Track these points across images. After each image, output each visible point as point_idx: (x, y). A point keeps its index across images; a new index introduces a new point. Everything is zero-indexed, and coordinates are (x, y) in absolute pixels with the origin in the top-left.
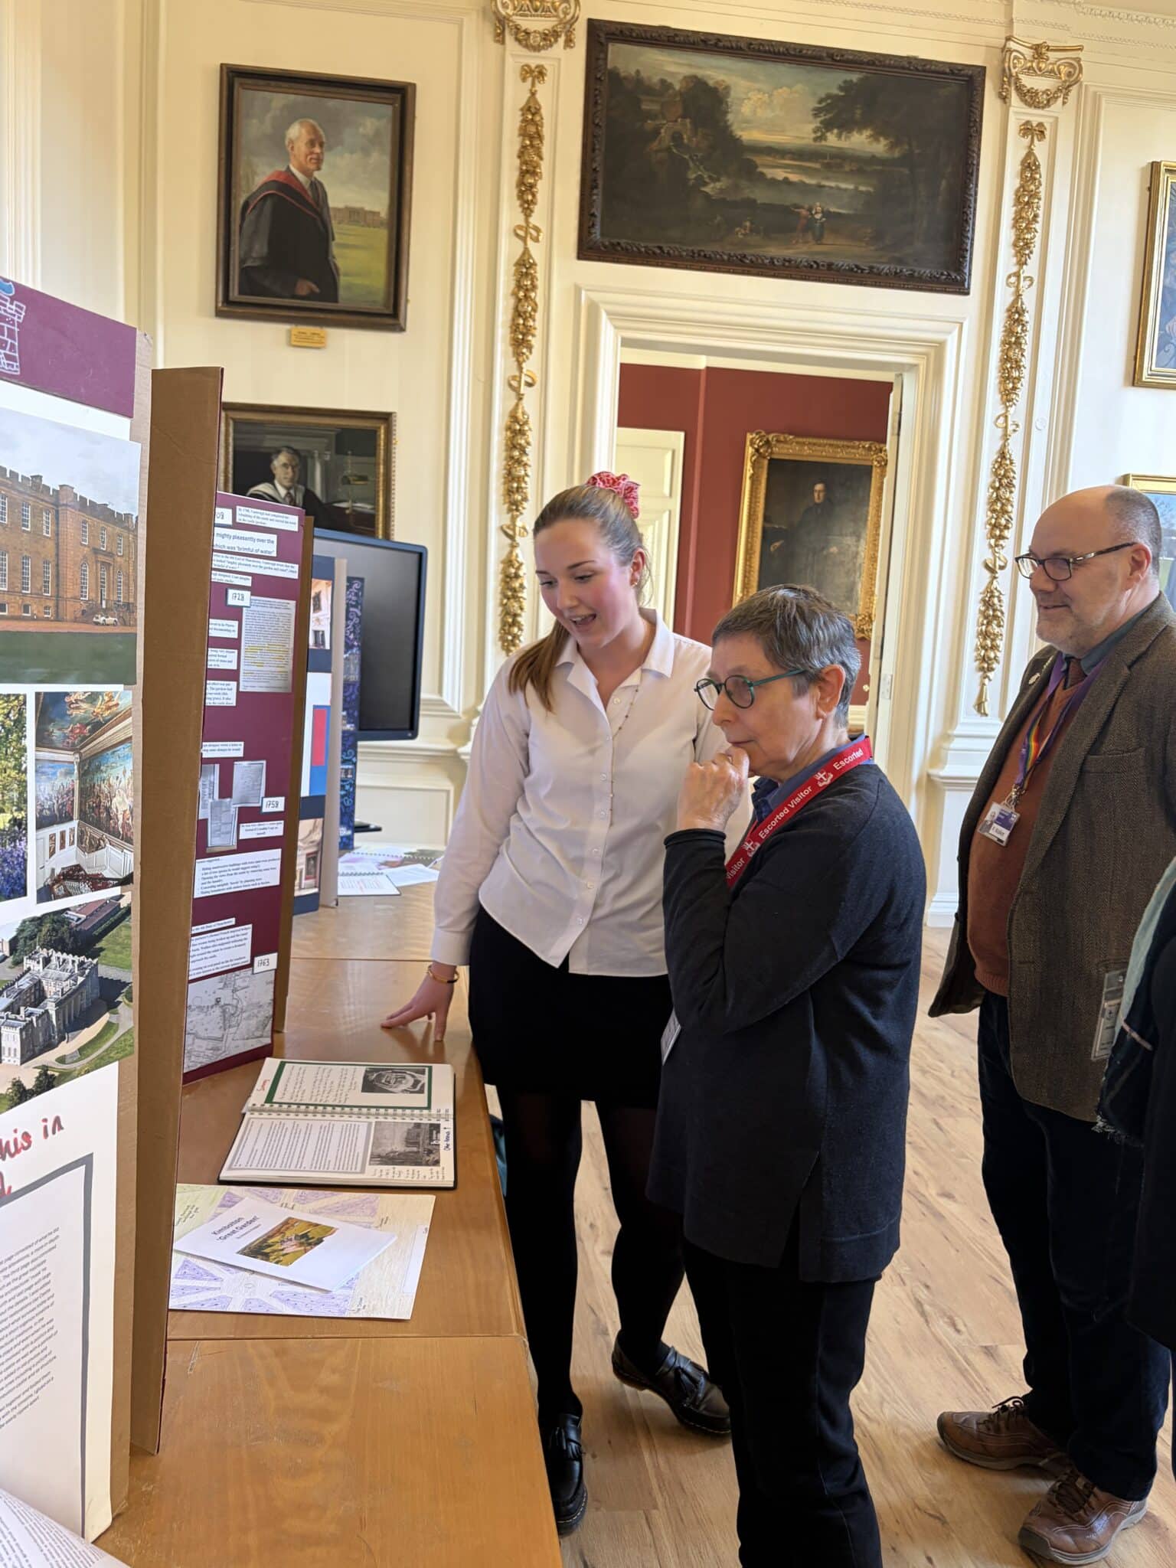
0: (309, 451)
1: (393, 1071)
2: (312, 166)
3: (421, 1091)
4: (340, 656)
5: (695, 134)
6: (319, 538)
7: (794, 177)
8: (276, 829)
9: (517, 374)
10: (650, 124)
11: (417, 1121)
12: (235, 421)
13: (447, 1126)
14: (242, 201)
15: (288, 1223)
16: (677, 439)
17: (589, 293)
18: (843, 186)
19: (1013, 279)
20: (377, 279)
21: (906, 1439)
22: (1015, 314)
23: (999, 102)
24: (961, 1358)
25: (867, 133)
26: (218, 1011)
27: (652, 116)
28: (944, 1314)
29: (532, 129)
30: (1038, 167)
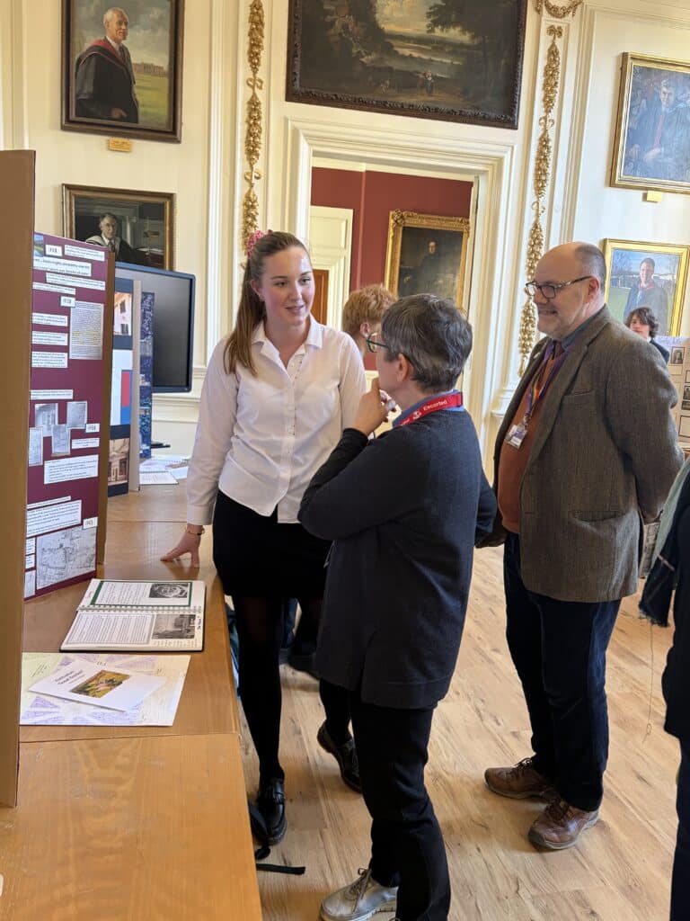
0: (123, 217)
1: (169, 585)
2: (120, 37)
3: (185, 596)
4: (137, 341)
5: (356, 25)
6: (119, 267)
7: (415, 54)
8: (95, 443)
9: (250, 171)
10: (329, 18)
11: (181, 613)
12: (76, 197)
13: (200, 616)
14: (76, 58)
15: (101, 674)
16: (349, 213)
17: (294, 123)
18: (444, 60)
19: (543, 121)
20: (163, 111)
21: (468, 783)
22: (544, 142)
23: (535, 13)
24: (500, 739)
25: (458, 29)
26: (61, 551)
27: (328, 13)
28: (491, 715)
29: (257, 18)
30: (558, 53)
